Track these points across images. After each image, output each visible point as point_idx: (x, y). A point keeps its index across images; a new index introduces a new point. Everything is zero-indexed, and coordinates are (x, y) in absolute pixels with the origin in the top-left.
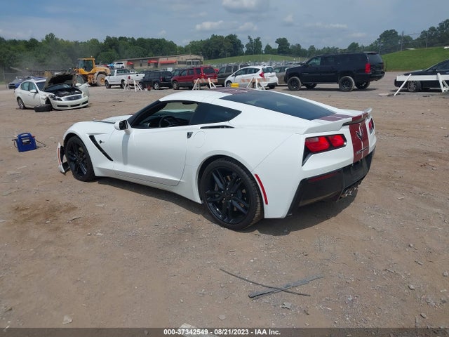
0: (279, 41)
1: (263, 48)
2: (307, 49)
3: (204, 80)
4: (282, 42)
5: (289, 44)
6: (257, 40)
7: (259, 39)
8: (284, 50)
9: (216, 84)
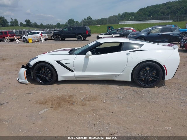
0: (26, 21)
1: (19, 24)
2: (40, 25)
3: (12, 38)
4: (28, 22)
5: (31, 23)
6: (16, 20)
7: (16, 19)
8: (29, 25)
9: (19, 39)
